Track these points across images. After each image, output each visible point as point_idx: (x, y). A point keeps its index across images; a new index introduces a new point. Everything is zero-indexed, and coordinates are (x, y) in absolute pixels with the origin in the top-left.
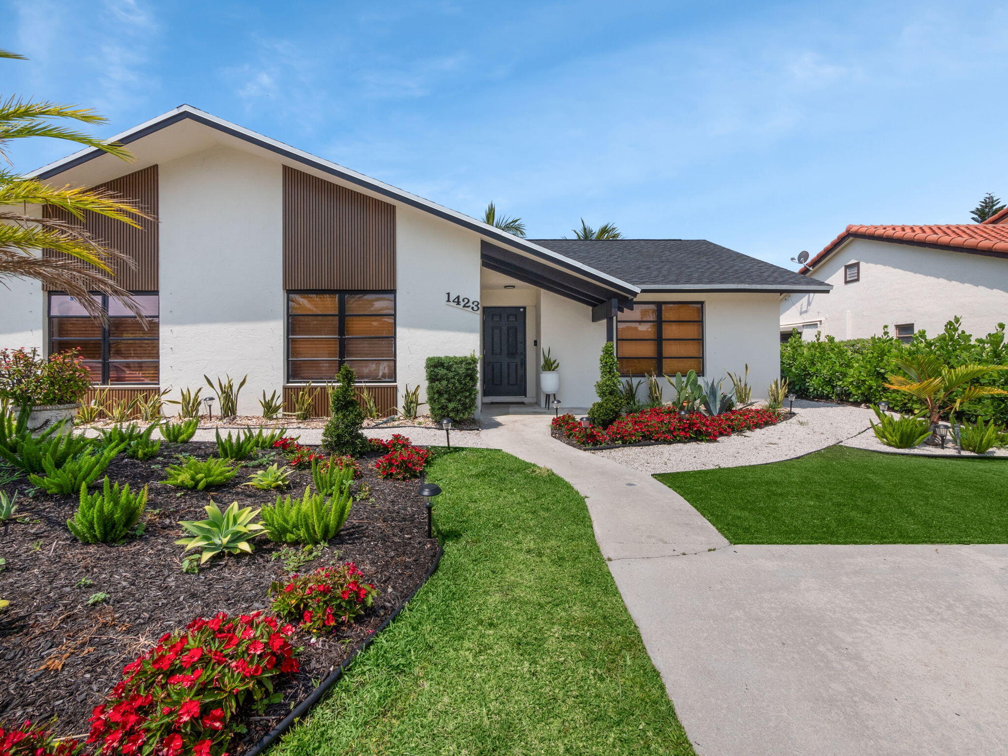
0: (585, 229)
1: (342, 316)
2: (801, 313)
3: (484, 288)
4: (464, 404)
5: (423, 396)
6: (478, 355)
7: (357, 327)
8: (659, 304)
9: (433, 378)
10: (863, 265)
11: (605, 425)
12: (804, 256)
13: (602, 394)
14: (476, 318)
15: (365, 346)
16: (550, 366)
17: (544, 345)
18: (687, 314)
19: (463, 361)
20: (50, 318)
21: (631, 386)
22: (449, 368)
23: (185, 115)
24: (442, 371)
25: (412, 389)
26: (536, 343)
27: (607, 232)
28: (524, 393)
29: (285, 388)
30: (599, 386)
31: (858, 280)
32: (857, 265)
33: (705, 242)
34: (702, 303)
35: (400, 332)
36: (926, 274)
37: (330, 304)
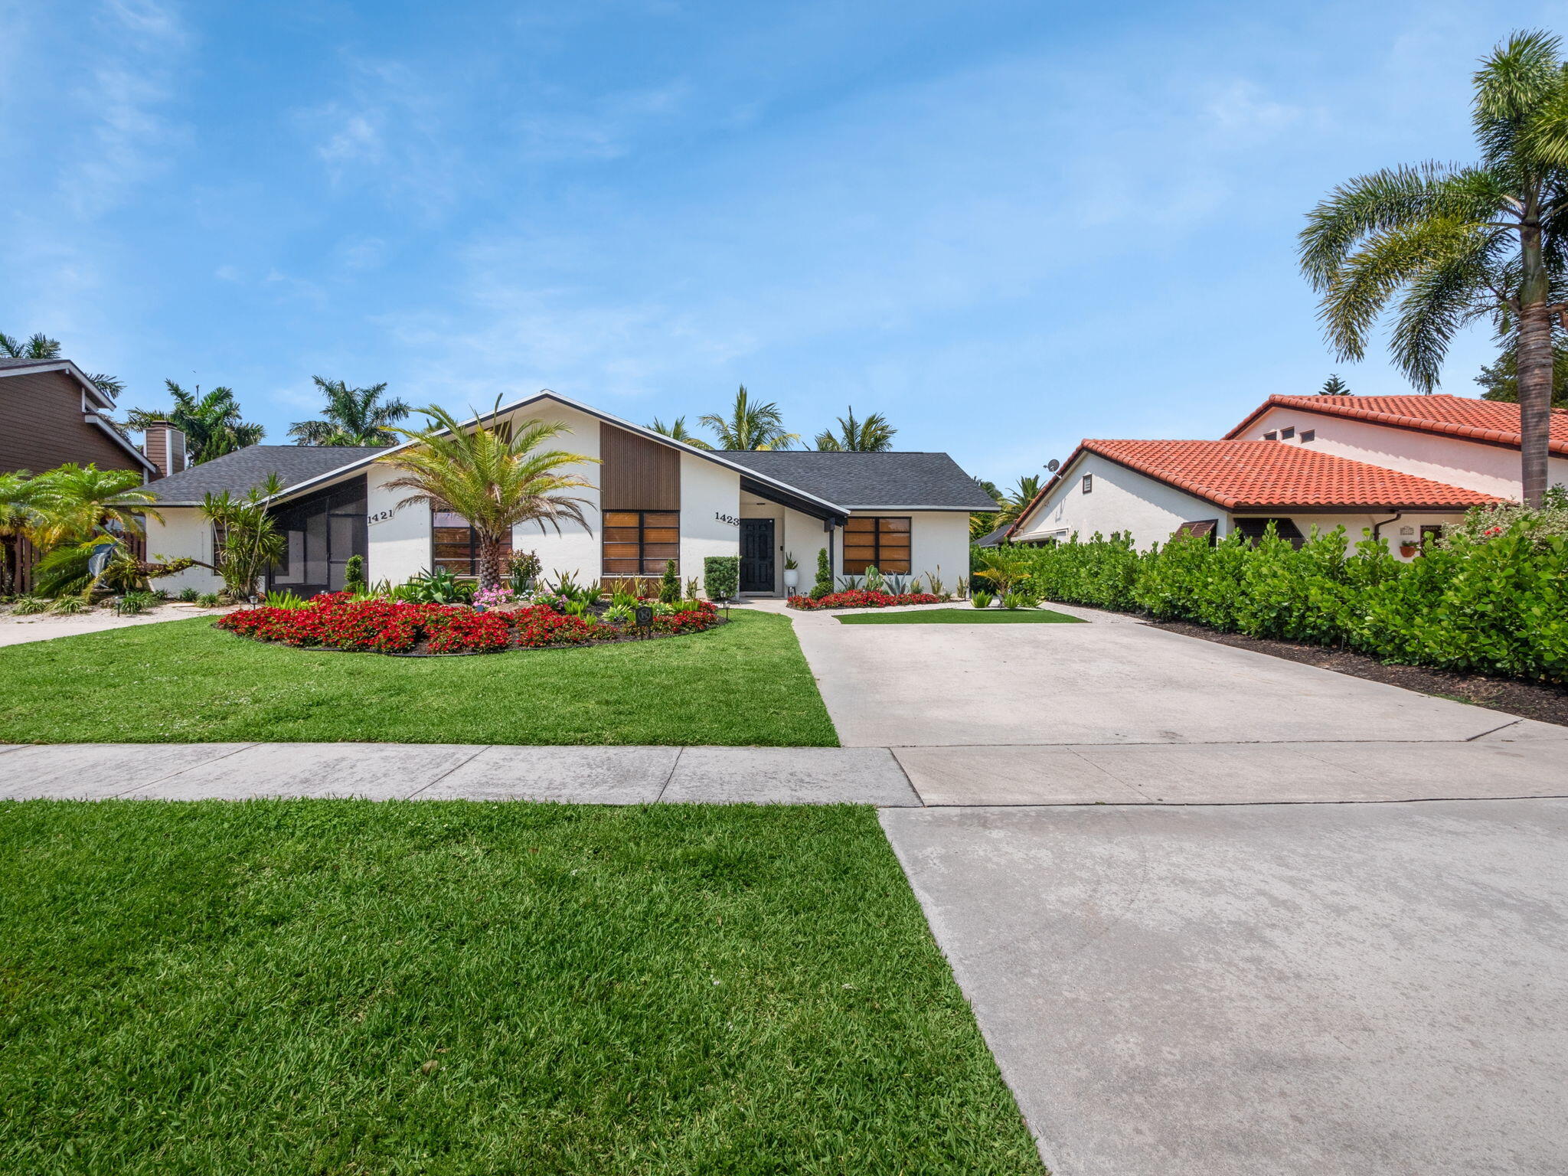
0: (851, 418)
1: (641, 528)
2: (1057, 520)
3: (743, 505)
4: (730, 588)
5: (701, 584)
6: (738, 556)
7: (652, 536)
8: (877, 519)
9: (709, 571)
10: (1094, 477)
11: (818, 599)
12: (1053, 465)
13: (819, 581)
14: (735, 531)
15: (656, 549)
16: (791, 565)
17: (787, 550)
18: (901, 526)
19: (729, 560)
20: (433, 528)
21: (853, 581)
22: (720, 564)
23: (547, 396)
24: (716, 566)
25: (692, 580)
26: (782, 548)
27: (876, 422)
28: (773, 590)
29: (602, 579)
30: (817, 576)
31: (1090, 491)
32: (1090, 477)
33: (944, 457)
34: (910, 518)
35: (683, 540)
36: (1128, 490)
37: (631, 520)
